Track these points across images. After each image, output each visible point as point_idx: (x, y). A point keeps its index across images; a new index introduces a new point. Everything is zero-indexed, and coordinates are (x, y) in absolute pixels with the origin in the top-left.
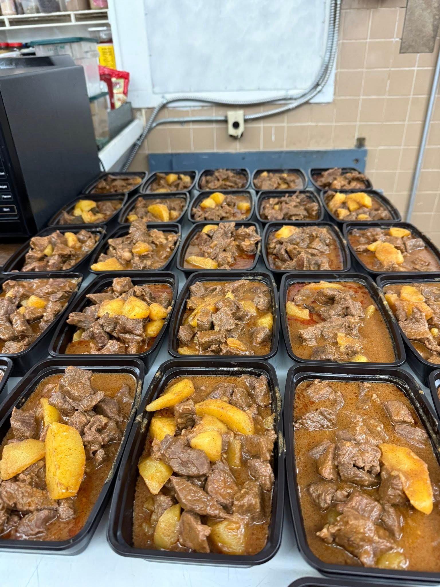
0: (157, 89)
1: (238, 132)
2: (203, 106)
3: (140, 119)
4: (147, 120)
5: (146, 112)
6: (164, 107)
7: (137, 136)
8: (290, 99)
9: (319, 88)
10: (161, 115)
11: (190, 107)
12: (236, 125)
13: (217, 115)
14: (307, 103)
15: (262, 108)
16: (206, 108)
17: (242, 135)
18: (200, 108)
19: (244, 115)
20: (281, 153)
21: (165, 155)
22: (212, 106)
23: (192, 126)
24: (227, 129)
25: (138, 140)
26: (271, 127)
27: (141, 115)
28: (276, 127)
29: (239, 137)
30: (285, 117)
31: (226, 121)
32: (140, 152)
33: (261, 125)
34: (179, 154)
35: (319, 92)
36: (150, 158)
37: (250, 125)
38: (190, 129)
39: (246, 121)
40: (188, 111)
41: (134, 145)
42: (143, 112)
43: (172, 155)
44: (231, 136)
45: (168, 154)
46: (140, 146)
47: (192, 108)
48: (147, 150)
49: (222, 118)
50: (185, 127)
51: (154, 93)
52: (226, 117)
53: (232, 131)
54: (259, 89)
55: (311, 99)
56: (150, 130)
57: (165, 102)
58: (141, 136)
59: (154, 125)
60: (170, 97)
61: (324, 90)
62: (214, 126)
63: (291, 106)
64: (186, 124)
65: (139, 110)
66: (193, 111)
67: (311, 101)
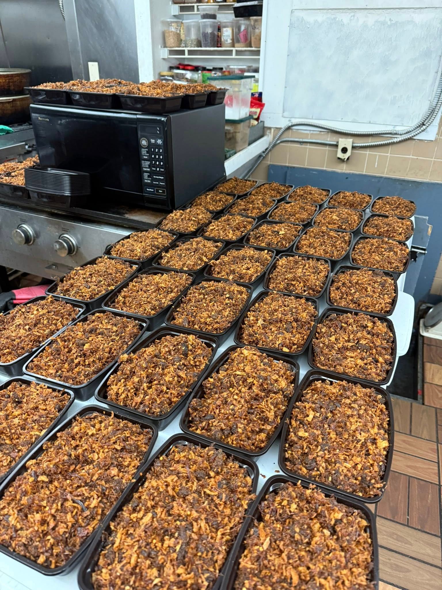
0: (286, 114)
1: (346, 156)
2: (321, 131)
3: (268, 136)
4: (274, 138)
5: (274, 131)
6: (289, 128)
7: (263, 149)
8: (396, 134)
9: (424, 127)
10: (286, 133)
11: (310, 130)
12: (344, 150)
13: (330, 139)
14: (410, 139)
15: (370, 139)
16: (322, 133)
17: (348, 159)
18: (319, 132)
19: (353, 143)
20: (381, 177)
21: (282, 167)
22: (328, 132)
23: (308, 146)
24: (336, 152)
25: (264, 152)
26: (376, 155)
27: (270, 132)
28: (379, 155)
29: (345, 160)
30: (390, 148)
31: (336, 146)
32: (263, 162)
33: (368, 152)
34: (294, 167)
35: (423, 131)
36: (271, 167)
37: (356, 151)
38: (307, 148)
39: (353, 148)
40: (307, 134)
41: (260, 156)
42: (272, 130)
43: (288, 167)
44: (339, 158)
45: (285, 166)
46: (264, 158)
47: (312, 132)
48: (269, 162)
49: (335, 143)
50: (303, 146)
51: (283, 117)
52: (338, 142)
53: (340, 155)
54: (370, 123)
55: (414, 136)
56: (275, 145)
57: (290, 124)
58: (266, 149)
59: (279, 142)
60: (295, 121)
61: (428, 129)
62: (327, 148)
63: (395, 140)
64: (304, 144)
65: (270, 128)
66: (312, 134)
67: (415, 138)
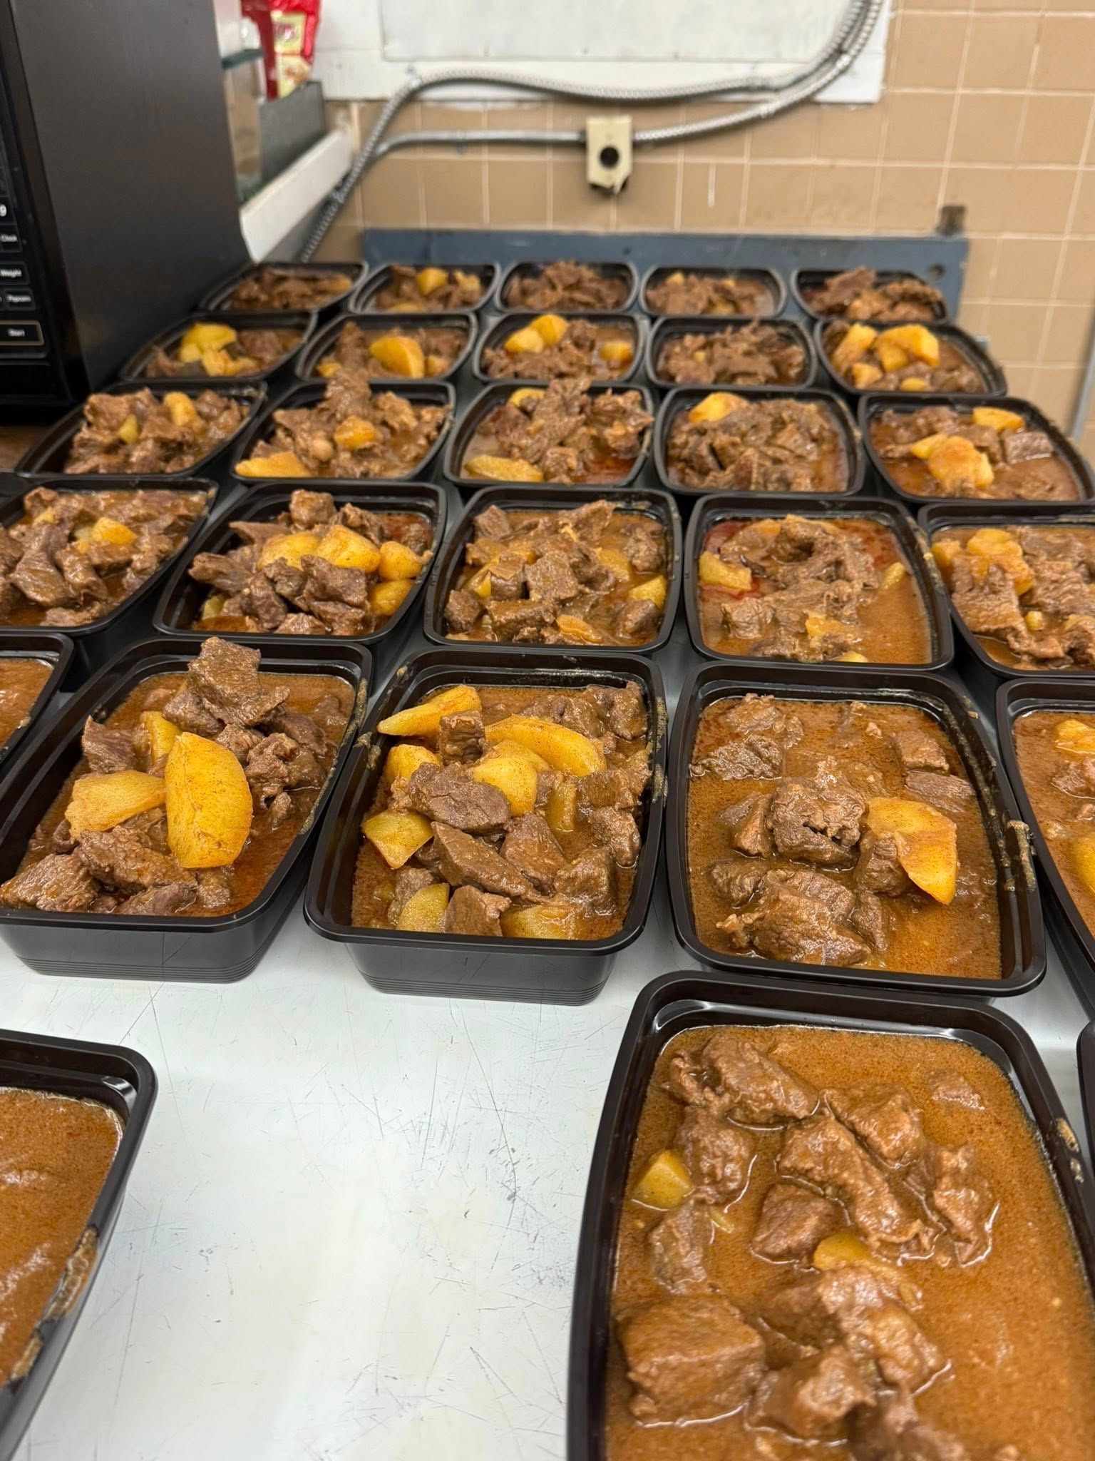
0: (394, 48)
1: (614, 177)
2: (520, 101)
3: (345, 132)
4: (365, 134)
5: (362, 112)
6: (411, 98)
7: (334, 178)
8: (763, 89)
9: (845, 59)
10: (404, 120)
11: (484, 101)
12: (609, 157)
13: (558, 127)
14: (808, 101)
15: (682, 113)
16: (526, 106)
17: (624, 185)
18: (512, 106)
19: (634, 131)
20: (731, 239)
21: (409, 235)
22: (544, 101)
23: (486, 156)
24: (584, 167)
25: (338, 188)
26: (707, 166)
27: (348, 118)
28: (719, 166)
29: (618, 189)
30: (747, 140)
31: (581, 146)
32: (340, 223)
33: (679, 159)
34: (449, 233)
35: (843, 72)
36: (371, 240)
37: (647, 159)
38: (481, 163)
39: (637, 146)
40: (476, 115)
41: (326, 203)
42: (355, 110)
43: (429, 234)
44: (595, 187)
45: (419, 233)
46: (341, 208)
47: (490, 106)
48: (358, 221)
49: (572, 136)
50: (470, 156)
51: (385, 58)
52: (583, 133)
53: (597, 173)
54: (676, 57)
55: (819, 90)
56: (372, 161)
57: (415, 83)
58: (345, 178)
59: (383, 147)
60: (429, 71)
61: (858, 65)
62: (549, 157)
63: (763, 110)
64: (471, 149)
65: (344, 104)
66: (492, 113)
67: (821, 97)
